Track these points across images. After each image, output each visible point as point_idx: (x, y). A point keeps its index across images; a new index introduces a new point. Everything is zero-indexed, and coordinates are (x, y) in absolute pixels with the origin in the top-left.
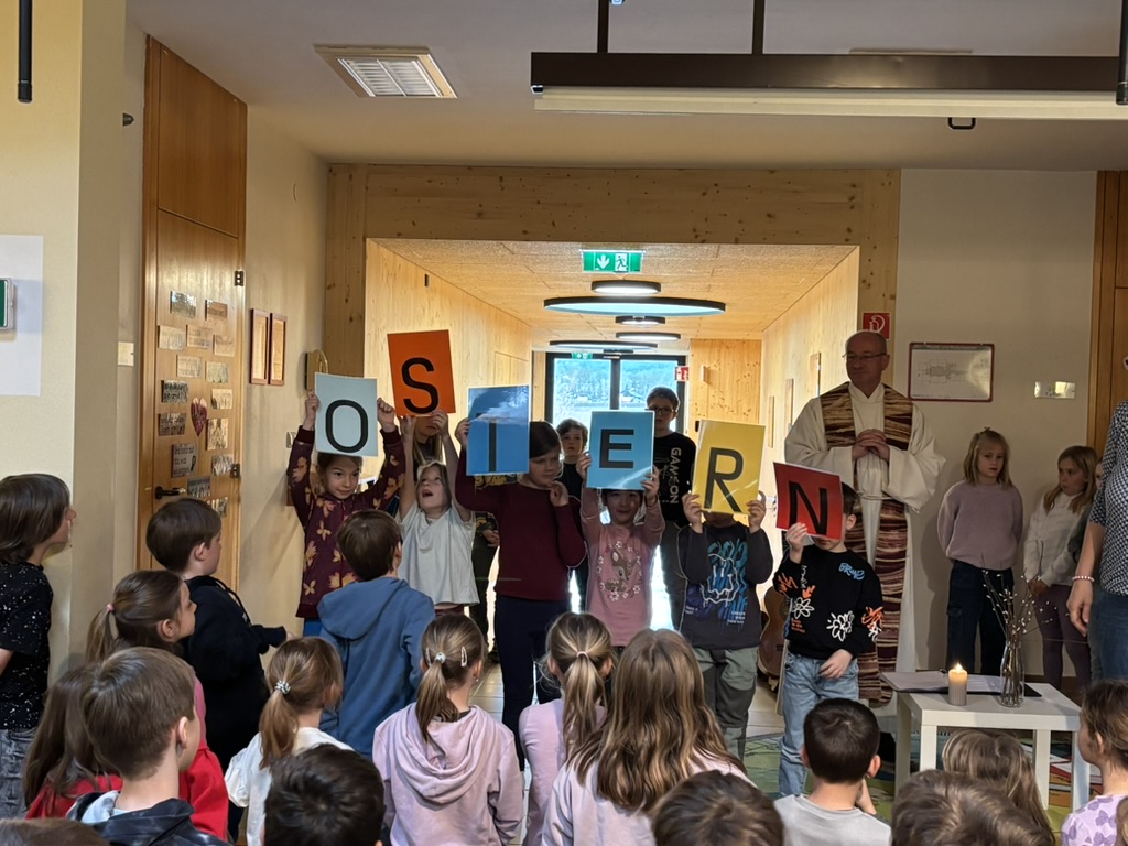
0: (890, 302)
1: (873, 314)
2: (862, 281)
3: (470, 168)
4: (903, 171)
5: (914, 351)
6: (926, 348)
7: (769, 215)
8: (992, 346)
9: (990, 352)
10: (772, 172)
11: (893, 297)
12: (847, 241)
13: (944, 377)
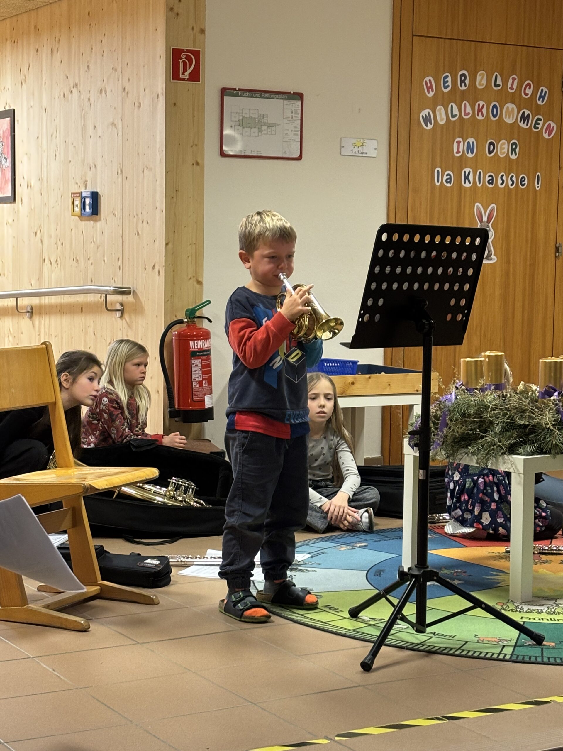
0: (200, 36)
1: (182, 51)
2: (170, 9)
5: (225, 98)
6: (237, 95)
8: (300, 96)
9: (299, 103)
11: (203, 31)
13: (256, 130)
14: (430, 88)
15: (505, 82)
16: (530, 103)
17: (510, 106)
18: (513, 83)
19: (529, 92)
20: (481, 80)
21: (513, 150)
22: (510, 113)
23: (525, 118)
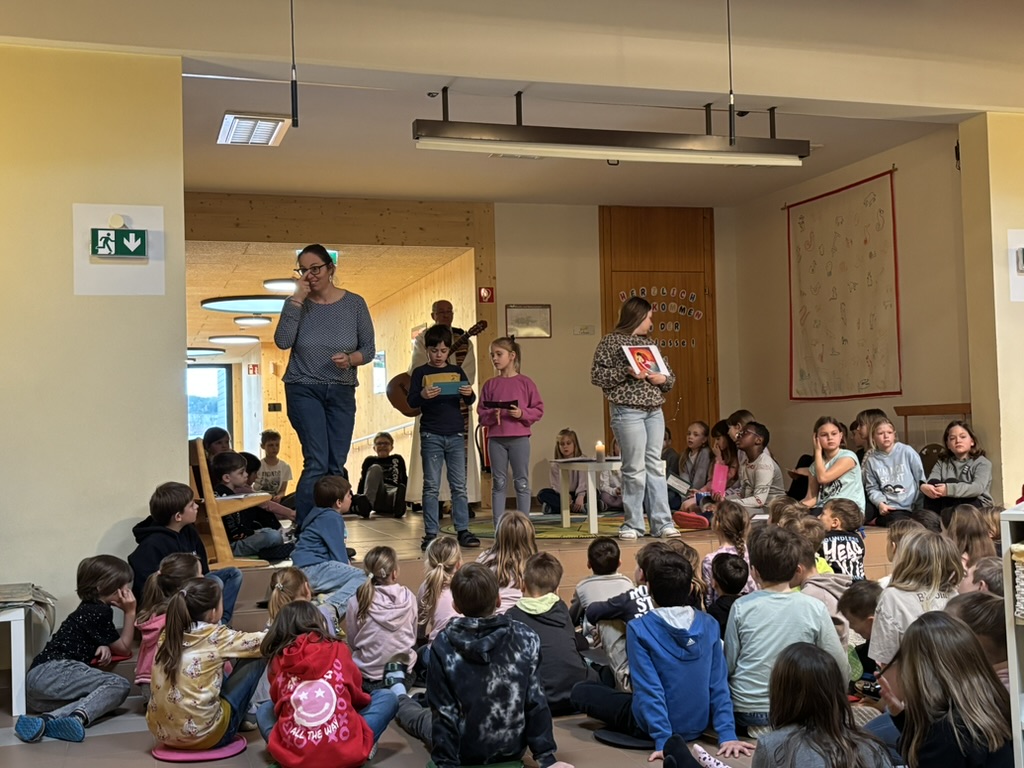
0: (493, 281)
2: (477, 268)
3: (229, 195)
4: (496, 204)
5: (508, 309)
6: (514, 308)
7: (421, 229)
8: (549, 306)
9: (549, 310)
10: (421, 202)
11: (495, 278)
12: (467, 245)
13: (525, 325)
14: (623, 297)
15: (669, 291)
16: (685, 301)
17: (673, 304)
18: (674, 292)
19: (684, 295)
20: (654, 291)
21: (676, 327)
22: (673, 308)
23: (682, 310)
